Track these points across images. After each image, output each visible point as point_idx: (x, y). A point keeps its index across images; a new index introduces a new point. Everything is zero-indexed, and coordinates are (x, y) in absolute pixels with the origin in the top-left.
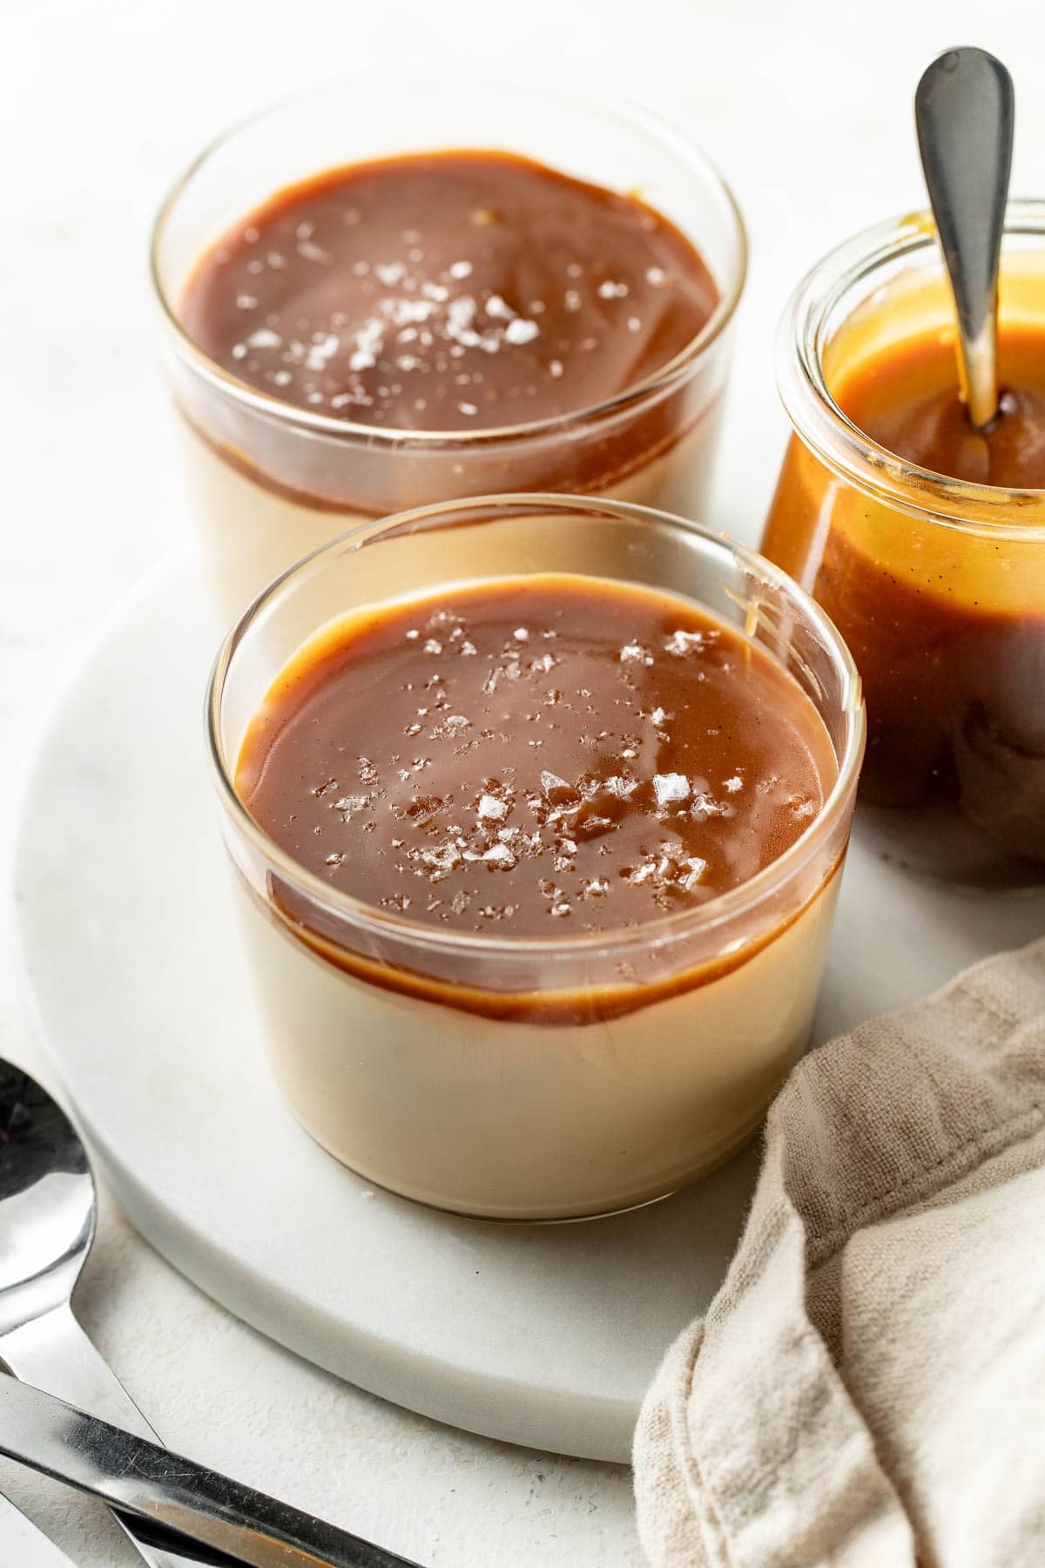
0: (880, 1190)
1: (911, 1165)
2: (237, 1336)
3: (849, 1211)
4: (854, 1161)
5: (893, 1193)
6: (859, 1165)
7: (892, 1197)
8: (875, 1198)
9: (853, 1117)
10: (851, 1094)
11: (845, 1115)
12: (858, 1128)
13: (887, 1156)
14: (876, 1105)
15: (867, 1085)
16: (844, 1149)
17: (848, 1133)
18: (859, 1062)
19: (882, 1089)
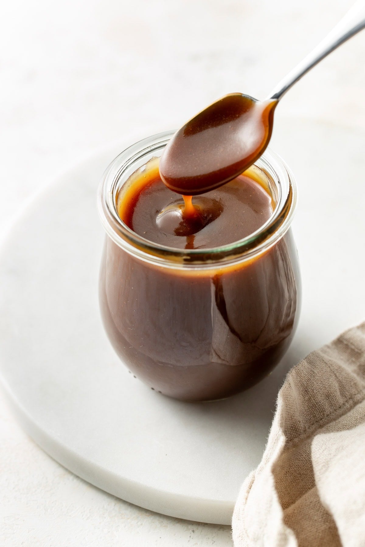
0: (318, 419)
1: (330, 409)
2: (76, 482)
3: (307, 427)
4: (309, 408)
5: (323, 420)
6: (311, 409)
7: (323, 421)
8: (317, 421)
9: (309, 391)
10: (308, 382)
11: (306, 391)
12: (311, 396)
13: (321, 405)
14: (317, 386)
15: (314, 379)
16: (305, 403)
17: (307, 397)
18: (310, 370)
19: (319, 380)
